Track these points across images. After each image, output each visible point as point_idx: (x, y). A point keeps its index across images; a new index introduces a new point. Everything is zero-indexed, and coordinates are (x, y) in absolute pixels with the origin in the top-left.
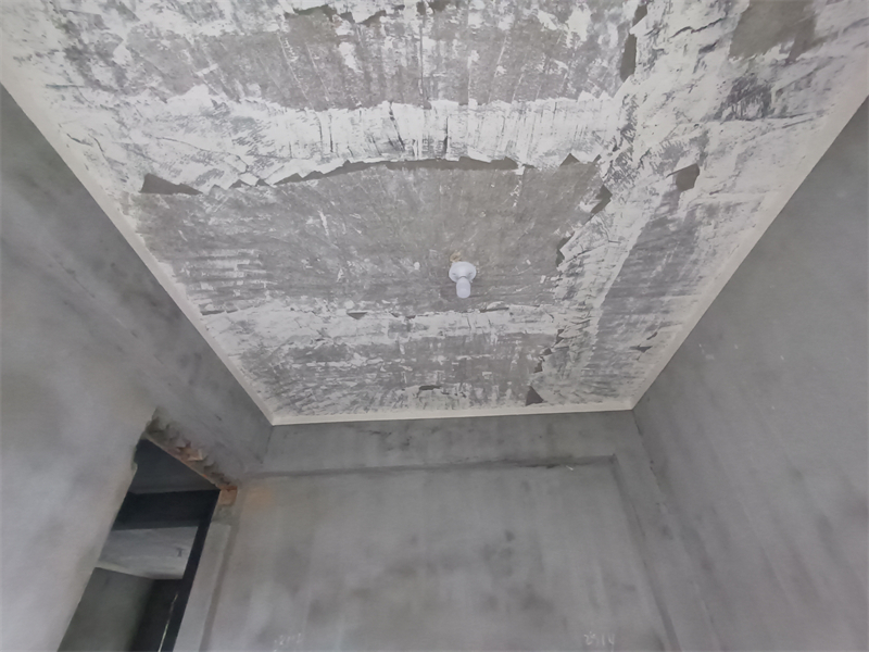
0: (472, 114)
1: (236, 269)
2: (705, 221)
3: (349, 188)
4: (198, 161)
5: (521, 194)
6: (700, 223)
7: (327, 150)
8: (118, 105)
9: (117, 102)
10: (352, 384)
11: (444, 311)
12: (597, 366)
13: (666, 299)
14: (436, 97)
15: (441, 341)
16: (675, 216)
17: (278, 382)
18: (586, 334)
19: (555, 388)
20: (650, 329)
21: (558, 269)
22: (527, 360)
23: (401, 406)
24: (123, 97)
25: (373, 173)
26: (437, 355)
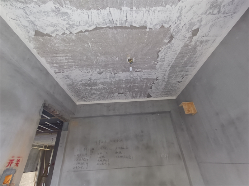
0: (134, 12)
1: (64, 60)
2: (199, 45)
3: (97, 35)
4: (51, 26)
5: (148, 37)
6: (198, 46)
7: (91, 23)
8: (25, 7)
9: (24, 6)
10: (99, 93)
11: (125, 72)
12: (167, 87)
13: (187, 68)
14: (123, 6)
15: (124, 80)
16: (191, 44)
17: (78, 93)
18: (164, 78)
19: (155, 93)
20: (182, 76)
21: (158, 59)
22: (147, 85)
23: (113, 99)
24: (26, 5)
25: (104, 30)
26: (123, 84)
